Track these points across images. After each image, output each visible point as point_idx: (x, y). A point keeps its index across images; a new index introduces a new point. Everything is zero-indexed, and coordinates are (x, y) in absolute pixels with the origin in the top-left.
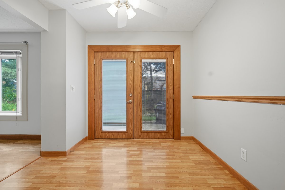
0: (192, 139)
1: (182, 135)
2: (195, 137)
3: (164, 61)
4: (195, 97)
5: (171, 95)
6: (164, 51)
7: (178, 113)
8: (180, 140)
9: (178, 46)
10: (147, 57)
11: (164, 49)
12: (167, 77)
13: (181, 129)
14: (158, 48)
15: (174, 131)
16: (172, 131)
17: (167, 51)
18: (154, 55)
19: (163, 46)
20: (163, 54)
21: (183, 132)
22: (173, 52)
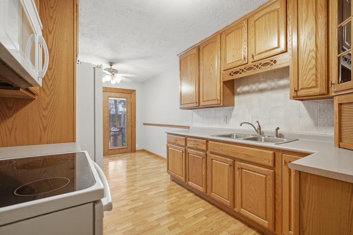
0: (143, 151)
1: (137, 149)
2: (145, 149)
3: (125, 99)
4: (144, 124)
5: (130, 122)
6: (125, 93)
7: (134, 134)
8: (136, 152)
9: (134, 91)
10: (112, 96)
11: (125, 91)
12: (127, 110)
13: (136, 145)
14: (121, 91)
15: (132, 147)
16: (131, 147)
17: (127, 93)
18: (118, 95)
19: (124, 89)
20: (124, 95)
21: (138, 147)
22: (131, 94)
